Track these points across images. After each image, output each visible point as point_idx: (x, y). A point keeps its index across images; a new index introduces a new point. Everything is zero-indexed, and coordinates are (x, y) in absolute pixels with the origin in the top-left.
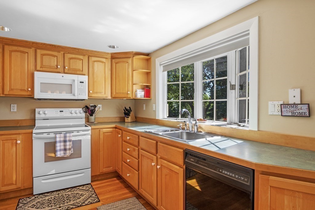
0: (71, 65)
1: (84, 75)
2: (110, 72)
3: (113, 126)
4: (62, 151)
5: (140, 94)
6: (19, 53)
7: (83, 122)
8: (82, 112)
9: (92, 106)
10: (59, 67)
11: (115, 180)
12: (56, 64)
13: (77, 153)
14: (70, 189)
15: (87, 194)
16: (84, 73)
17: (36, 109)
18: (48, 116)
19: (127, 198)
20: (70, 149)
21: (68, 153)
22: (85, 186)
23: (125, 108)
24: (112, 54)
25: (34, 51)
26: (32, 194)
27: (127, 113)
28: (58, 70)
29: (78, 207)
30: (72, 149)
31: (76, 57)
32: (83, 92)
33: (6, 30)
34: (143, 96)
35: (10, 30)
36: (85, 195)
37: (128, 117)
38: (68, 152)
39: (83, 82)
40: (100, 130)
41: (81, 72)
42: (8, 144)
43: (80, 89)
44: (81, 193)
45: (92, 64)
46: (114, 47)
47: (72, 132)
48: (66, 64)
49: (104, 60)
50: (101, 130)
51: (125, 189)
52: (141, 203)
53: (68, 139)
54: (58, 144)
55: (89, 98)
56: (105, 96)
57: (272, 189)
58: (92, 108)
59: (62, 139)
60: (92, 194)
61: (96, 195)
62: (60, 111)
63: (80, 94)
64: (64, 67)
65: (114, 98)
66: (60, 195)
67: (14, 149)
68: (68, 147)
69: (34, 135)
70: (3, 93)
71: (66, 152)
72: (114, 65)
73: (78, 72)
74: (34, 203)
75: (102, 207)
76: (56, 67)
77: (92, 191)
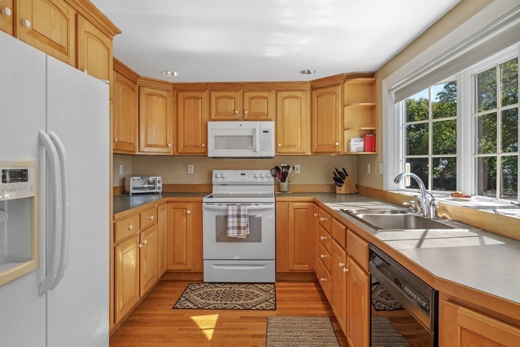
0: (252, 108)
1: (270, 120)
2: (309, 112)
3: (310, 198)
4: (235, 229)
5: (357, 146)
6: (193, 100)
7: (271, 190)
8: (269, 175)
9: (283, 167)
10: (237, 112)
11: (311, 286)
12: (233, 108)
13: (255, 236)
14: (246, 285)
15: (264, 296)
16: (269, 117)
17: (214, 171)
18: (226, 180)
19: (316, 316)
20: (245, 228)
21: (243, 234)
22: (266, 285)
23: (337, 170)
24: (312, 82)
25: (208, 95)
26: (202, 281)
27: (339, 178)
28: (236, 117)
29: (246, 309)
30: (248, 228)
31: (259, 95)
32: (267, 146)
33: (175, 75)
34: (363, 150)
35: (179, 74)
36: (261, 297)
37: (341, 186)
38: (242, 231)
39: (267, 132)
40: (288, 204)
41: (265, 117)
42: (179, 214)
43: (263, 142)
44: (257, 292)
45: (282, 102)
46: (309, 72)
47: (249, 203)
48: (246, 107)
49: (299, 94)
50: (291, 204)
51: (321, 302)
52: (333, 328)
53: (242, 213)
54: (230, 220)
55: (277, 154)
56: (301, 151)
57: (464, 332)
58: (284, 170)
59: (235, 213)
60: (270, 298)
61: (275, 300)
62: (242, 174)
63: (263, 149)
64: (244, 112)
65: (315, 154)
66: (232, 289)
67: (185, 220)
68: (242, 225)
69: (204, 204)
70: (177, 152)
71: (240, 231)
72: (315, 99)
73: (262, 117)
74: (201, 292)
75: (274, 317)
76: (233, 113)
77: (272, 294)
